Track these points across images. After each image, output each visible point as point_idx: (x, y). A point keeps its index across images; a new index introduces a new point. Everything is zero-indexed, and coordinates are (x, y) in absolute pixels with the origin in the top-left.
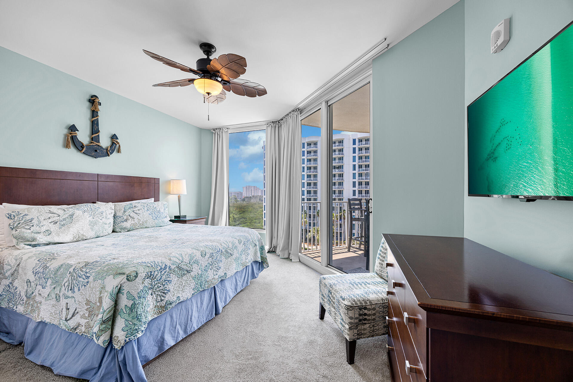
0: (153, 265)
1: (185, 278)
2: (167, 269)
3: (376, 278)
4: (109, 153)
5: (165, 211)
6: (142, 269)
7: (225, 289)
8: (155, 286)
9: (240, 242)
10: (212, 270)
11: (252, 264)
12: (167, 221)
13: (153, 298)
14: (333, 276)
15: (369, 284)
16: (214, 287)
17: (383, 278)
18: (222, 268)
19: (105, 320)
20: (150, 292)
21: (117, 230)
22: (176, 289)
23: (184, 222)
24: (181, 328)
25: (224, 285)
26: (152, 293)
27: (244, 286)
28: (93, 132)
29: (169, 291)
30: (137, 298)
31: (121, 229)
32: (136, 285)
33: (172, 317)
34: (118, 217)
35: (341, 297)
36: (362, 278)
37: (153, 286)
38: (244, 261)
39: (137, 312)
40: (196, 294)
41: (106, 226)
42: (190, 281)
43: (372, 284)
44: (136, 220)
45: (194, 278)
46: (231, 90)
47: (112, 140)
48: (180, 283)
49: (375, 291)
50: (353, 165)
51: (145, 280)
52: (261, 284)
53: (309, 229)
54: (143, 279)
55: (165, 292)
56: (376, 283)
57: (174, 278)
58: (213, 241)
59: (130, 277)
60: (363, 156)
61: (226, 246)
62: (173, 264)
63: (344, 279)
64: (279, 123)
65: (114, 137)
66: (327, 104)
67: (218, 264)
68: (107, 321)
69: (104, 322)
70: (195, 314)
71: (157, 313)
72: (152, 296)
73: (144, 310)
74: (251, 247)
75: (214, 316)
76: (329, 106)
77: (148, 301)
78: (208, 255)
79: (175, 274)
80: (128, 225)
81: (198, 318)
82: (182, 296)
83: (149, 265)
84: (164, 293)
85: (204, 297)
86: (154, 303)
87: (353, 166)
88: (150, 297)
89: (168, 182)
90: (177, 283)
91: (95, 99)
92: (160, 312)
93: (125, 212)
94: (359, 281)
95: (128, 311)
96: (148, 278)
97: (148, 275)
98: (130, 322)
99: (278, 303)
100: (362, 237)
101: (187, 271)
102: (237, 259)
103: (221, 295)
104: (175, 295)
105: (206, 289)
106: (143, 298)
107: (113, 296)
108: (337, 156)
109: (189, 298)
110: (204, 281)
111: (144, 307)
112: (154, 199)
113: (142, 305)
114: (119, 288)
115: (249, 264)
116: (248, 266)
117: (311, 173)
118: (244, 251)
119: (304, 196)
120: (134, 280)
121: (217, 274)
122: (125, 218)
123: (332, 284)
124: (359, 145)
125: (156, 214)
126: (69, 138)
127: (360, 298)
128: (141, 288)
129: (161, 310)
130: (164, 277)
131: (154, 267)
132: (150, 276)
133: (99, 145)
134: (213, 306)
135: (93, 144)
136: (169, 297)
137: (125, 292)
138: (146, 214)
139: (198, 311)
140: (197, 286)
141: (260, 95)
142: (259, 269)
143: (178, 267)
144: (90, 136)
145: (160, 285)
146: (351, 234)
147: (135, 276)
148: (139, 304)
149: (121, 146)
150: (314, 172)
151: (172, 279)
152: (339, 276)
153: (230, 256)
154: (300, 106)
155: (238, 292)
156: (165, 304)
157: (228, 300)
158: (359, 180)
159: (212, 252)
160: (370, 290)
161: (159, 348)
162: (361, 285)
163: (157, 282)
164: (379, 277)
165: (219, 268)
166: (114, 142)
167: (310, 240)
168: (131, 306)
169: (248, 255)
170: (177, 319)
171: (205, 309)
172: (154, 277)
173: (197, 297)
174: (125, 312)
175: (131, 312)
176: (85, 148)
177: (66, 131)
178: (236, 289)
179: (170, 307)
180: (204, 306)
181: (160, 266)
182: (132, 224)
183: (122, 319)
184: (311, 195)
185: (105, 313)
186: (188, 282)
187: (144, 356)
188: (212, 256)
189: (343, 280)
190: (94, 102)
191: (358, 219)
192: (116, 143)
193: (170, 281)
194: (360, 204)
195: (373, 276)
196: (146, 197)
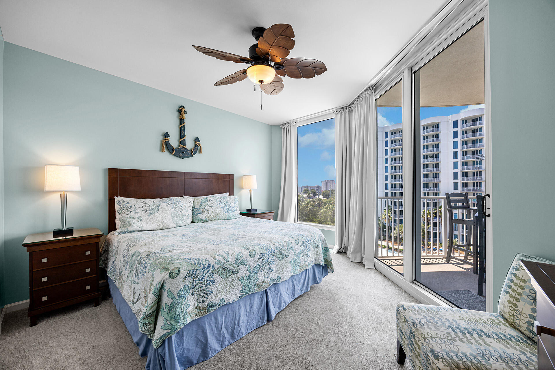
0: (197, 263)
1: (230, 279)
2: (211, 268)
3: (502, 327)
4: (192, 153)
5: (236, 205)
6: (185, 267)
7: (279, 294)
8: (196, 286)
9: (297, 242)
10: (263, 272)
11: (313, 267)
12: (237, 214)
13: (193, 298)
14: (419, 307)
15: (488, 336)
16: (266, 290)
17: (518, 329)
18: (274, 270)
19: (148, 315)
20: (191, 291)
21: (195, 221)
22: (219, 291)
23: (253, 216)
24: (227, 331)
25: (277, 289)
26: (193, 293)
27: (303, 291)
28: (181, 137)
29: (212, 292)
30: (177, 297)
31: (198, 220)
32: (176, 283)
33: (216, 319)
34: (196, 210)
35: (432, 351)
36: (472, 320)
37: (194, 286)
38: (302, 264)
39: (175, 311)
40: (244, 296)
41: (185, 218)
42: (236, 282)
43: (494, 338)
44: (210, 213)
45: (240, 280)
46: (286, 74)
47: (195, 143)
48: (224, 284)
49: (503, 355)
50: (454, 152)
51: (187, 279)
52: (323, 292)
53: (394, 226)
54: (184, 277)
55: (208, 293)
56: (504, 338)
57: (217, 278)
58: (267, 240)
59: (172, 274)
60: (469, 140)
61: (279, 246)
62: (217, 264)
63: (438, 316)
64: (350, 107)
65: (197, 140)
66: (412, 71)
67: (270, 266)
68: (149, 316)
69: (147, 317)
70: (243, 318)
71: (199, 314)
72: (193, 296)
73: (182, 310)
74: (311, 248)
75: (266, 323)
76: (415, 73)
77: (188, 301)
78: (257, 256)
79: (219, 274)
80: (203, 216)
81: (248, 322)
82: (227, 298)
83: (193, 262)
84: (206, 294)
85: (254, 301)
86: (195, 304)
87: (454, 154)
88: (191, 297)
89: (241, 178)
90: (220, 284)
91: (182, 109)
92: (201, 313)
93: (201, 205)
94: (467, 327)
95: (168, 310)
96: (189, 277)
97: (190, 273)
98: (168, 322)
99: (341, 322)
100: (469, 245)
101: (233, 272)
102: (293, 261)
103: (274, 300)
104: (218, 297)
105: (255, 292)
106: (183, 298)
107: (156, 291)
108: (430, 143)
109: (235, 300)
110: (252, 283)
111: (183, 307)
112: (228, 193)
113: (182, 305)
114: (161, 284)
115: (310, 267)
116: (309, 269)
117: (396, 165)
118: (302, 252)
119: (388, 189)
120: (175, 278)
121: (268, 277)
122: (201, 210)
123: (416, 321)
124: (463, 127)
125: (227, 207)
126: (164, 143)
127: (470, 364)
128: (181, 287)
129: (203, 312)
130: (207, 276)
131: (197, 265)
132: (192, 275)
133: (185, 148)
134: (264, 311)
135: (181, 147)
136: (211, 299)
137: (166, 288)
138: (219, 207)
139: (247, 315)
140: (245, 288)
141: (318, 74)
142: (322, 274)
143: (222, 267)
144: (179, 141)
145: (201, 285)
146: (452, 237)
147: (177, 273)
148: (178, 303)
149: (202, 147)
150: (400, 164)
151: (216, 279)
152: (430, 310)
153: (285, 257)
154: (374, 82)
155: (295, 297)
156: (207, 306)
157: (283, 306)
158: (462, 170)
159: (263, 252)
160: (491, 349)
161: (202, 350)
162: (471, 335)
163: (199, 281)
164: (508, 325)
165: (270, 270)
166: (197, 144)
167: (396, 239)
168: (171, 305)
169: (307, 257)
170: (223, 321)
171: (255, 313)
172: (196, 276)
173: (246, 300)
174: (165, 310)
175: (170, 311)
176: (175, 151)
177: (161, 138)
178: (293, 294)
179: (212, 310)
180: (254, 310)
181: (203, 265)
182: (207, 216)
183: (162, 317)
184: (397, 189)
185: (149, 308)
186: (234, 283)
187: (186, 357)
188: (262, 256)
189: (436, 319)
190: (181, 111)
191: (462, 222)
192: (198, 144)
193: (213, 281)
194: (467, 201)
195: (494, 321)
196: (222, 191)
